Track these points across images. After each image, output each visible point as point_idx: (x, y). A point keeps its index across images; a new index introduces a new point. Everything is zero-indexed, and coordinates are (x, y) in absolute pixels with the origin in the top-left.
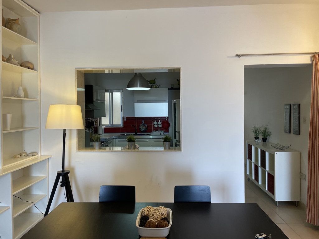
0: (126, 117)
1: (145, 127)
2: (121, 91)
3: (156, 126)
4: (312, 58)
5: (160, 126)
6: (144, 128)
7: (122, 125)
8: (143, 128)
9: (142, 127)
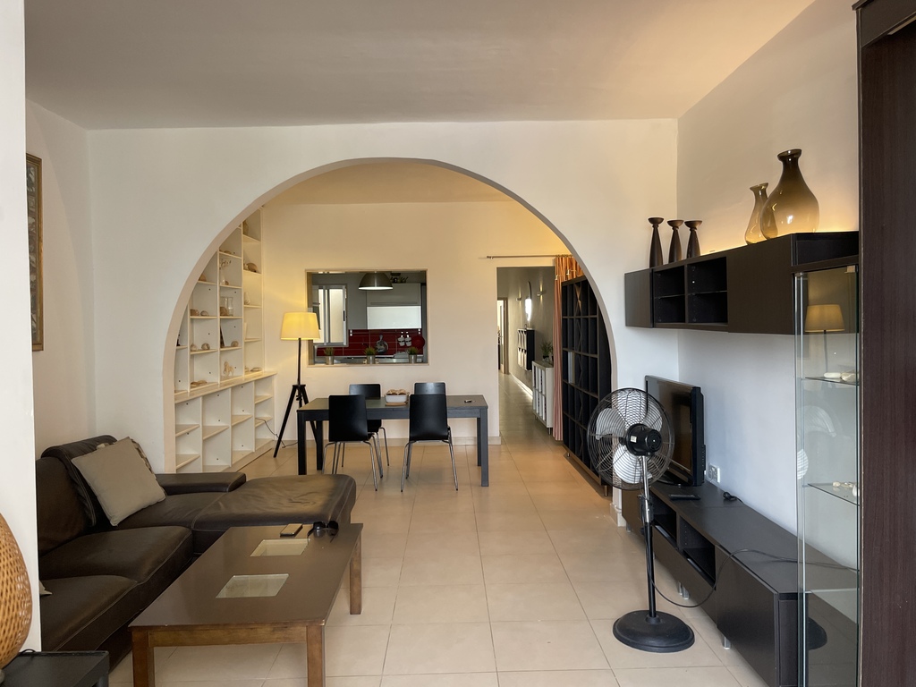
0: (353, 331)
1: (385, 345)
2: (344, 287)
3: (402, 344)
4: (555, 261)
5: (409, 344)
6: (383, 347)
7: (345, 344)
8: (381, 348)
9: (379, 347)
